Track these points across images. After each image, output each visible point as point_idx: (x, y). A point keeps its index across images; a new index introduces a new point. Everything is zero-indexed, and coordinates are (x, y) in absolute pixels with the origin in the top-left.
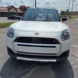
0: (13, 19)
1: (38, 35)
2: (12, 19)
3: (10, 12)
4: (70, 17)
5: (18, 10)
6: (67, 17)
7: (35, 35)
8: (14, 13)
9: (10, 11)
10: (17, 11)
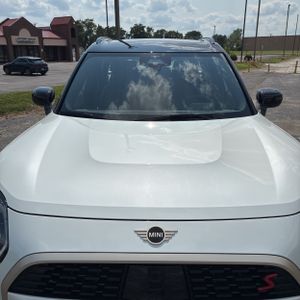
0: (28, 72)
1: (164, 247)
2: (22, 75)
3: (14, 43)
4: (249, 58)
5: (45, 34)
6: (239, 57)
7: (148, 247)
8: (30, 49)
9: (15, 40)
10: (41, 39)
